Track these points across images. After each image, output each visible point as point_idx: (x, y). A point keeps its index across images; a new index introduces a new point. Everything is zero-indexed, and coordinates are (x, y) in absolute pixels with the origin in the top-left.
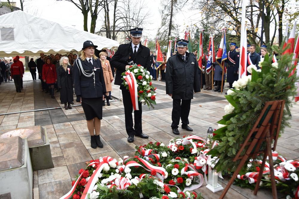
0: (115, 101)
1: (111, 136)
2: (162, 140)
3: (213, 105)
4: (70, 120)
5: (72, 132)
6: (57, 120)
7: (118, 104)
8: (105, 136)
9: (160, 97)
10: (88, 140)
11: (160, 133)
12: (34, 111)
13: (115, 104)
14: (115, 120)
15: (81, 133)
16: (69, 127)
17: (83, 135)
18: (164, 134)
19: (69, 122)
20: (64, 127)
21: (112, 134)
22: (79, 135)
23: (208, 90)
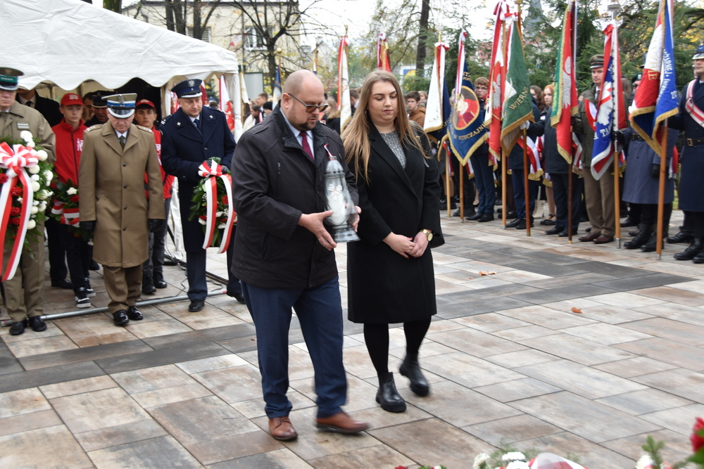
1: (221, 444)
2: (435, 455)
3: (630, 305)
4: (41, 380)
5: (52, 431)
7: (238, 307)
8: (195, 445)
10: (123, 463)
11: (423, 426)
14: (231, 373)
15: (89, 433)
16: (35, 410)
17: (101, 440)
18: (439, 432)
19: (32, 389)
20: (14, 410)
21: (227, 435)
22: (84, 441)
23: (597, 243)
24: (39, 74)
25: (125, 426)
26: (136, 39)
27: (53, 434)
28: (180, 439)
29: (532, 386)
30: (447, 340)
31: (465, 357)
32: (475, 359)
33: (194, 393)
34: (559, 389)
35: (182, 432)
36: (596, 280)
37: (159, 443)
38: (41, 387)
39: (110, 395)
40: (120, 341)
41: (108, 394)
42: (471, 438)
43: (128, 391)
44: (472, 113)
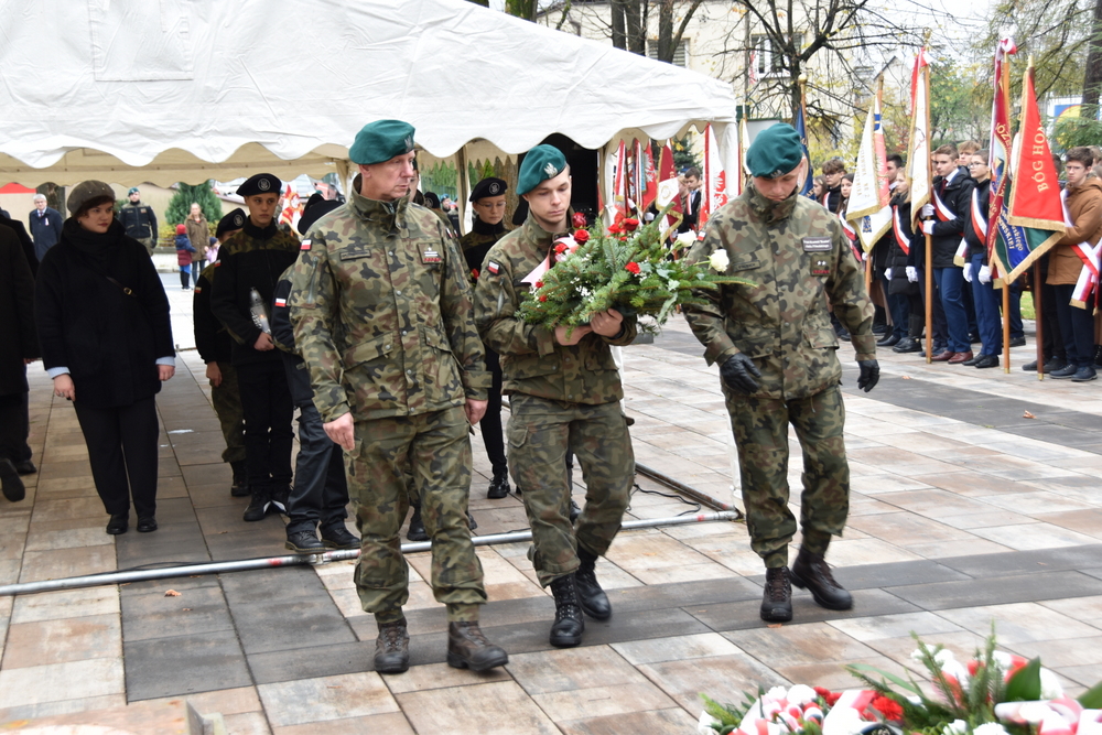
0: (700, 520)
6: (287, 656)
7: (725, 546)
9: (1048, 501)
12: (119, 582)
13: (699, 540)
14: (711, 669)
16: (374, 712)
19: (370, 674)
20: (339, 709)
26: (559, 65)
33: (643, 701)
39: (497, 694)
40: (516, 597)
41: (494, 692)
43: (529, 689)
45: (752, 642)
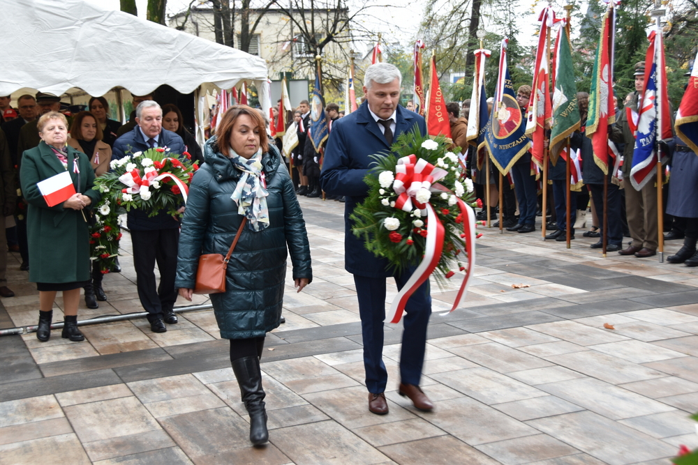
1: (228, 457)
3: (666, 322)
4: (58, 387)
5: (61, 439)
8: (202, 457)
11: (436, 444)
15: (98, 442)
16: (48, 418)
17: (109, 449)
18: (451, 450)
19: (48, 396)
20: (27, 417)
21: (235, 448)
22: (91, 451)
23: (639, 256)
24: (68, 81)
25: (135, 436)
26: (166, 46)
27: (62, 443)
28: (187, 451)
29: (553, 404)
30: (471, 355)
31: (487, 373)
32: (497, 375)
33: (207, 404)
34: (580, 408)
35: (190, 443)
36: (633, 296)
37: (166, 454)
38: (57, 395)
39: (124, 404)
40: (141, 349)
41: (122, 403)
42: (484, 457)
43: (142, 400)
44: (514, 122)
45: (273, 369)
